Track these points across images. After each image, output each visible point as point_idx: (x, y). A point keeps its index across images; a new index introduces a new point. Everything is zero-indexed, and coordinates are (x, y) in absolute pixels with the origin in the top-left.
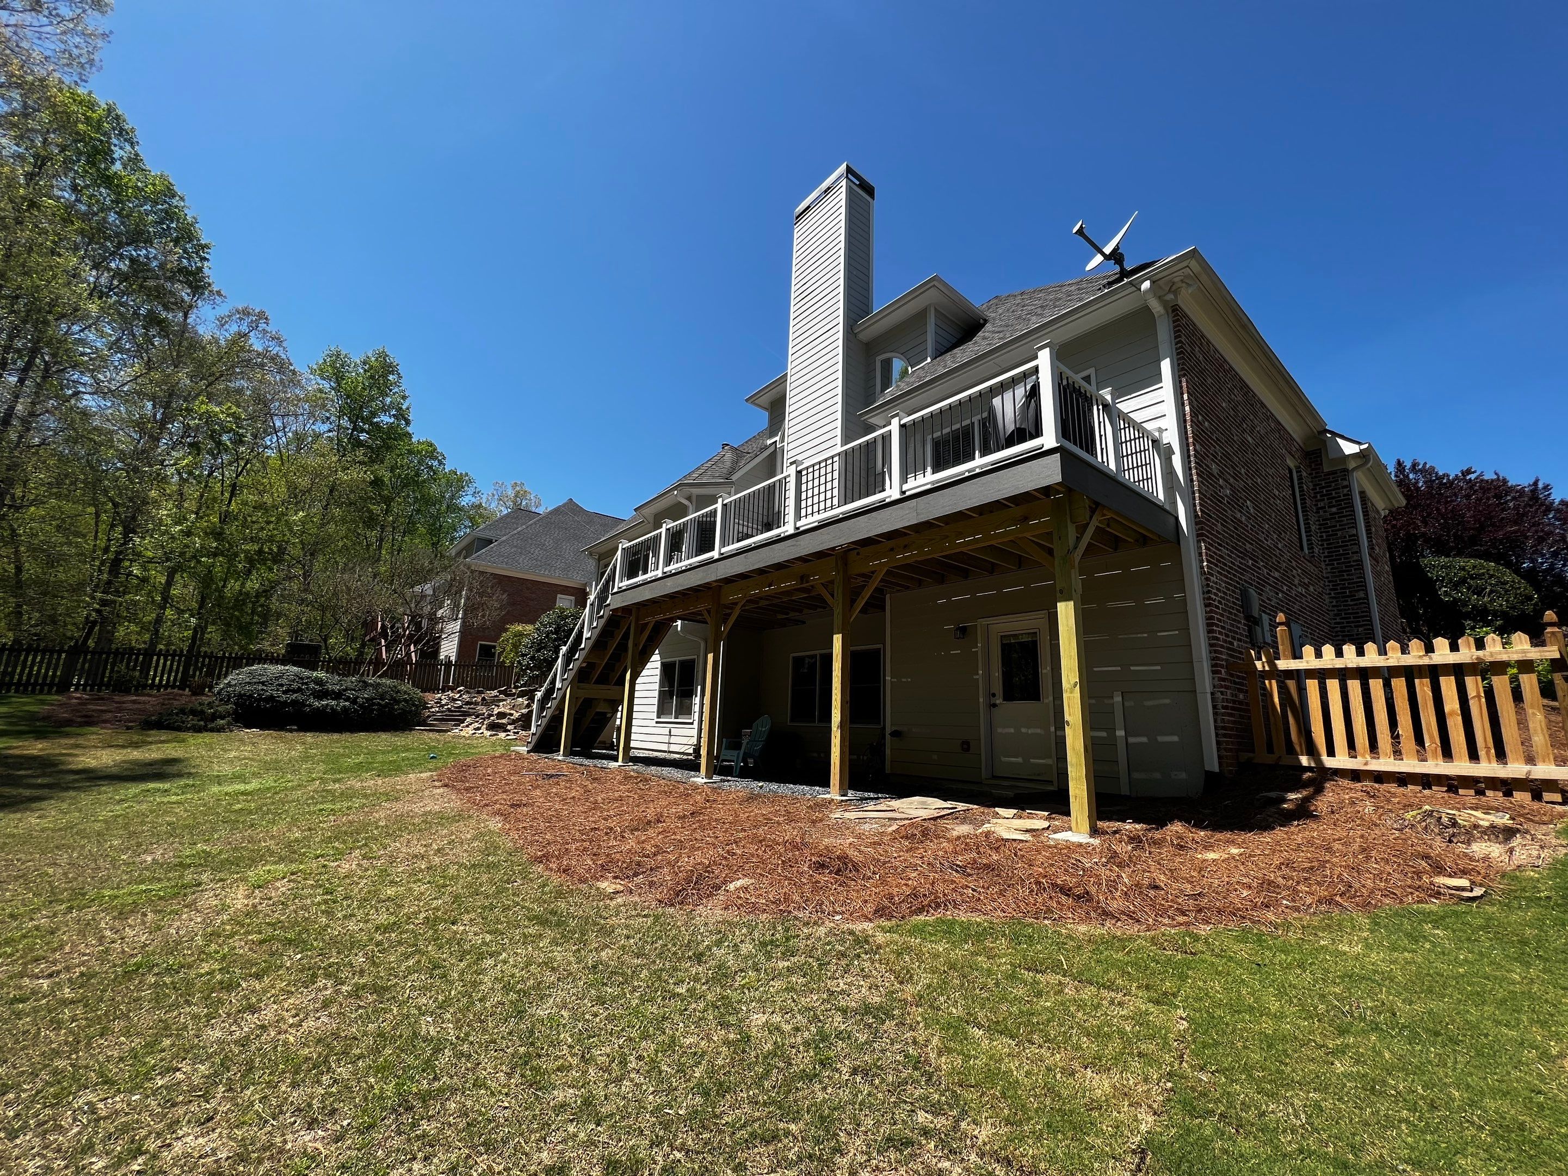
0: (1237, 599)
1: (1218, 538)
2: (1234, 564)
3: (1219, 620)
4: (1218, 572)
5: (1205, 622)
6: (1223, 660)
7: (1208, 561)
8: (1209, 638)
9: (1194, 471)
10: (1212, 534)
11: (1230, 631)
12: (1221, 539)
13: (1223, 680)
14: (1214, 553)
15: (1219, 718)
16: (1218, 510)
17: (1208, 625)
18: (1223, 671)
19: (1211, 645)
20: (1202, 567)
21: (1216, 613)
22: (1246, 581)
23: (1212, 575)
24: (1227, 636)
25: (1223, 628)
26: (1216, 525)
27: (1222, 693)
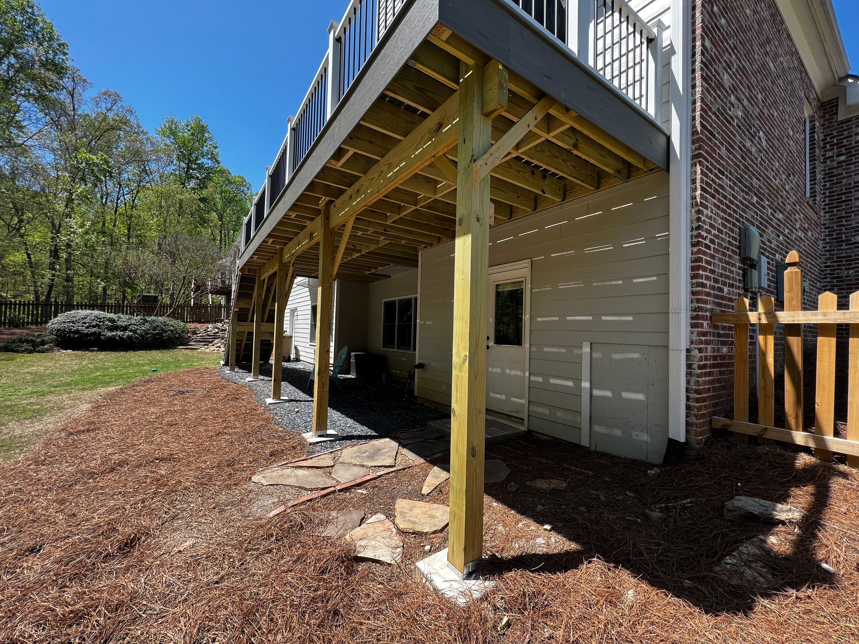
0: (735, 239)
1: (720, 164)
2: (736, 198)
3: (708, 262)
4: (715, 204)
5: (689, 265)
6: (706, 310)
7: (703, 189)
8: (692, 284)
9: (698, 74)
10: (713, 158)
11: (721, 275)
12: (723, 167)
13: (704, 334)
14: (713, 180)
15: (693, 379)
16: (724, 131)
17: (693, 269)
18: (705, 324)
19: (693, 293)
20: (694, 198)
21: (705, 253)
22: (747, 219)
23: (706, 207)
24: (716, 281)
25: (712, 271)
26: (719, 148)
27: (700, 350)
